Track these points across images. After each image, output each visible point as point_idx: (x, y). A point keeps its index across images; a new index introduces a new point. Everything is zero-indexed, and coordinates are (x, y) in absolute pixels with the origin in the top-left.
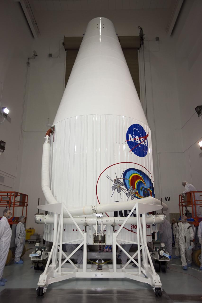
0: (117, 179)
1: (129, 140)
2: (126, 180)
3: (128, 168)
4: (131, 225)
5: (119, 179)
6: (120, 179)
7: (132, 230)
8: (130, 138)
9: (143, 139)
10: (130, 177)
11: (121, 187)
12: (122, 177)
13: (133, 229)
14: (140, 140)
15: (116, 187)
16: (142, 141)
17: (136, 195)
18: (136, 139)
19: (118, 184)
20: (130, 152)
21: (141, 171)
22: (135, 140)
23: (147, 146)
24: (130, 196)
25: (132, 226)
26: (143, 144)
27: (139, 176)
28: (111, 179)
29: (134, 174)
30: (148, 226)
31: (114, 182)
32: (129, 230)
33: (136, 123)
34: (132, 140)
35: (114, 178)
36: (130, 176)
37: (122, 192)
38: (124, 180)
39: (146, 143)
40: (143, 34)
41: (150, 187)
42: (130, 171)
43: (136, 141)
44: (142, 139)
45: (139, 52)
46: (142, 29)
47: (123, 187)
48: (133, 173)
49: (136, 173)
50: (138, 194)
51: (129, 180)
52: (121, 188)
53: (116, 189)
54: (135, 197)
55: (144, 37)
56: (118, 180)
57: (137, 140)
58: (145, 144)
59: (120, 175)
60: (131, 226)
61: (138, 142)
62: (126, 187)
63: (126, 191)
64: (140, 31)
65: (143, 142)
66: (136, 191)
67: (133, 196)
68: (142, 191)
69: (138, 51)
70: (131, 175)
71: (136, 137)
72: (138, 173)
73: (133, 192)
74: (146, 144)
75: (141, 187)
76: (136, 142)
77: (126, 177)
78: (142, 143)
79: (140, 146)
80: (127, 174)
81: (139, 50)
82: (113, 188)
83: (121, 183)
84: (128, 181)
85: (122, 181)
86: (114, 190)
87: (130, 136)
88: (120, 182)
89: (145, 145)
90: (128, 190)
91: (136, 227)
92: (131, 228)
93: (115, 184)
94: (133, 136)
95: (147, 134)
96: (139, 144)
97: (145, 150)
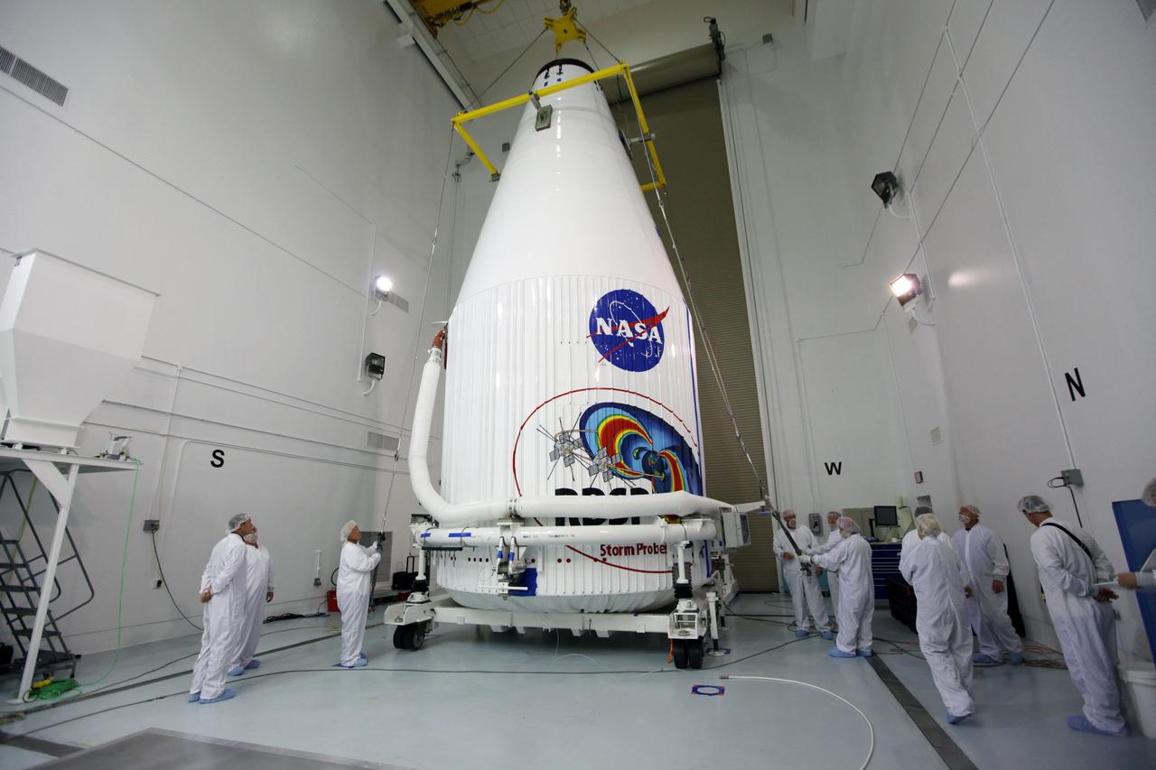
0: (564, 433)
1: (599, 333)
2: (587, 434)
3: (593, 403)
4: (602, 546)
5: (568, 432)
6: (572, 431)
7: (605, 559)
8: (601, 327)
9: (644, 326)
10: (598, 427)
11: (574, 451)
12: (577, 427)
13: (606, 556)
14: (633, 330)
15: (560, 452)
16: (639, 330)
17: (619, 471)
18: (620, 327)
19: (566, 444)
20: (601, 362)
21: (635, 408)
22: (615, 330)
23: (659, 341)
24: (601, 473)
25: (605, 548)
26: (644, 336)
27: (628, 421)
28: (547, 434)
29: (610, 416)
31: (556, 441)
32: (596, 560)
33: (620, 288)
34: (608, 331)
35: (555, 430)
36: (599, 422)
37: (577, 465)
38: (582, 435)
39: (653, 334)
40: (719, 33)
41: (673, 448)
42: (600, 410)
43: (620, 332)
44: (641, 327)
45: (721, 83)
46: (713, 22)
47: (580, 451)
48: (608, 414)
49: (620, 414)
50: (626, 467)
51: (597, 433)
52: (573, 454)
53: (562, 458)
54: (613, 474)
55: (722, 38)
56: (566, 435)
57: (623, 328)
59: (571, 423)
60: (602, 549)
61: (624, 334)
62: (588, 450)
63: (588, 461)
64: (710, 28)
65: (643, 332)
66: (618, 458)
67: (610, 472)
68: (637, 458)
69: (718, 81)
70: (603, 421)
71: (619, 323)
72: (625, 413)
73: (610, 462)
74: (657, 336)
76: (618, 335)
77: (587, 427)
78: (639, 337)
79: (632, 345)
80: (592, 416)
81: (719, 78)
82: (554, 456)
83: (576, 442)
84: (593, 435)
85: (576, 436)
86: (555, 461)
87: (600, 321)
88: (571, 440)
89: (650, 340)
90: (592, 457)
91: (618, 551)
92: (602, 555)
93: (559, 446)
94: (610, 320)
95: (659, 312)
96: (631, 340)
97: (654, 353)
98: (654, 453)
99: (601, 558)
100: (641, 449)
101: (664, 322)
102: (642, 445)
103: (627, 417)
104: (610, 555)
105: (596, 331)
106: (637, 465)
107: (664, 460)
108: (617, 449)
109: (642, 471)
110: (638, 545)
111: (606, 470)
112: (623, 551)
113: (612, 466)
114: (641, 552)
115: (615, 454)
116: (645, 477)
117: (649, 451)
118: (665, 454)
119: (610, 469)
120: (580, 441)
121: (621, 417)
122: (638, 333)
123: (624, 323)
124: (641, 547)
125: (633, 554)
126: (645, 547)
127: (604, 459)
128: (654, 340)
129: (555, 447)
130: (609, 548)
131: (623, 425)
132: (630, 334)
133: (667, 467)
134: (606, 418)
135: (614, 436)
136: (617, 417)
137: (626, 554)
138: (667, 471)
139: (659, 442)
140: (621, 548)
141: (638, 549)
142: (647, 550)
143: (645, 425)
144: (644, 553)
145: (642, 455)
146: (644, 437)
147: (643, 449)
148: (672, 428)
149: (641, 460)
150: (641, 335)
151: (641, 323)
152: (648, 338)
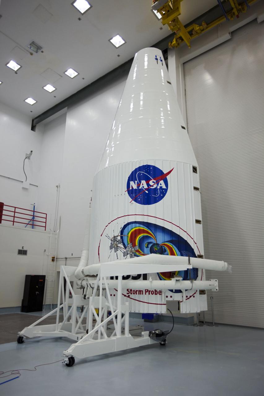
0: (114, 237)
1: (131, 188)
2: (124, 237)
3: (126, 223)
5: (116, 237)
6: (118, 236)
7: (129, 296)
8: (132, 186)
10: (128, 233)
11: (118, 245)
12: (120, 234)
14: (148, 184)
15: (113, 246)
17: (137, 254)
18: (141, 184)
19: (115, 242)
20: (131, 203)
24: (129, 256)
25: (129, 290)
26: (155, 186)
27: (144, 230)
28: (109, 238)
29: (134, 228)
30: (159, 293)
31: (112, 241)
32: (125, 296)
35: (112, 236)
36: (129, 231)
37: (119, 252)
39: (161, 184)
42: (130, 226)
47: (121, 245)
49: (139, 227)
50: (141, 251)
51: (128, 237)
53: (114, 248)
54: (135, 255)
58: (159, 185)
59: (117, 232)
61: (143, 187)
62: (124, 245)
63: (123, 250)
65: (154, 185)
66: (137, 248)
67: (133, 255)
68: (147, 247)
71: (140, 182)
72: (141, 226)
73: (133, 250)
74: (163, 185)
75: (146, 242)
76: (140, 188)
77: (124, 234)
78: (151, 187)
79: (147, 192)
80: (126, 229)
82: (111, 248)
83: (119, 241)
84: (126, 237)
85: (119, 238)
86: (111, 250)
87: (132, 183)
88: (117, 240)
90: (125, 247)
91: (135, 292)
92: (128, 294)
93: (113, 243)
94: (136, 182)
95: (165, 172)
96: (146, 189)
97: (160, 194)
98: (157, 244)
99: (127, 295)
100: (149, 243)
101: (168, 177)
102: (150, 241)
103: (142, 227)
104: (131, 294)
105: (129, 188)
106: (147, 250)
107: (163, 248)
108: (137, 244)
110: (146, 290)
111: (131, 253)
112: (138, 292)
113: (134, 252)
114: (147, 293)
115: (136, 246)
117: (154, 244)
118: (165, 245)
119: (133, 253)
120: (121, 241)
121: (139, 228)
122: (151, 186)
123: (143, 182)
124: (147, 291)
125: (143, 294)
126: (150, 291)
127: (130, 249)
128: (161, 187)
129: (111, 243)
130: (131, 290)
131: (139, 231)
132: (146, 187)
134: (132, 229)
135: (136, 237)
136: (137, 228)
137: (139, 294)
138: (166, 253)
139: (161, 239)
140: (137, 291)
141: (146, 292)
142: (150, 292)
143: (153, 231)
144: (149, 294)
145: (150, 246)
146: (152, 237)
147: (151, 243)
148: (171, 231)
149: (149, 249)
150: (153, 186)
151: (153, 181)
152: (157, 187)
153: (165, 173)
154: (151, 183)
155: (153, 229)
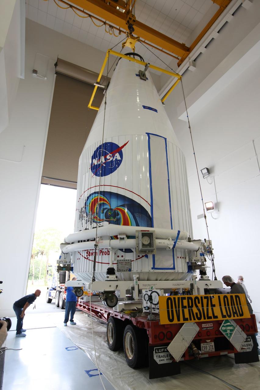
1: (93, 165)
2: (87, 207)
3: (89, 195)
7: (88, 258)
8: (94, 163)
10: (90, 203)
12: (84, 205)
13: (88, 256)
14: (106, 159)
17: (95, 220)
18: (101, 160)
19: (82, 213)
20: (93, 177)
21: (104, 192)
24: (89, 222)
26: (111, 159)
27: (101, 198)
29: (94, 198)
31: (80, 212)
33: (101, 144)
34: (96, 163)
37: (83, 220)
39: (116, 157)
41: (123, 206)
42: (91, 197)
44: (110, 156)
50: (98, 217)
51: (89, 206)
53: (81, 218)
54: (93, 222)
58: (115, 158)
61: (102, 162)
62: (87, 214)
63: (86, 218)
66: (95, 215)
71: (100, 158)
75: (102, 209)
76: (100, 163)
77: (87, 204)
78: (108, 161)
79: (104, 165)
80: (88, 200)
83: (84, 211)
87: (94, 160)
89: (114, 160)
90: (87, 216)
91: (92, 254)
94: (97, 159)
96: (104, 163)
97: (115, 165)
98: (111, 209)
99: (86, 257)
100: (104, 209)
101: (123, 150)
102: (105, 207)
103: (99, 196)
106: (102, 216)
107: (116, 212)
108: (95, 211)
109: (104, 218)
113: (93, 218)
115: (94, 213)
116: (106, 221)
117: (109, 209)
118: (118, 209)
119: (92, 220)
121: (97, 197)
123: (102, 157)
127: (90, 216)
128: (116, 159)
129: (80, 215)
130: (89, 253)
132: (104, 161)
133: (118, 214)
134: (92, 199)
138: (118, 217)
139: (114, 204)
141: (100, 253)
142: (104, 253)
143: (108, 198)
144: (103, 255)
145: (105, 211)
146: (106, 203)
147: (106, 208)
148: (124, 196)
149: (104, 214)
150: (109, 159)
151: (110, 155)
152: (113, 159)
153: (120, 146)
154: (108, 157)
155: (108, 196)
